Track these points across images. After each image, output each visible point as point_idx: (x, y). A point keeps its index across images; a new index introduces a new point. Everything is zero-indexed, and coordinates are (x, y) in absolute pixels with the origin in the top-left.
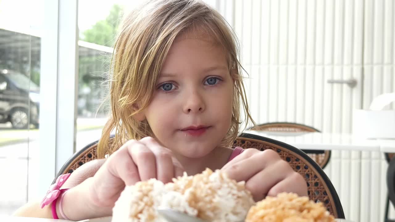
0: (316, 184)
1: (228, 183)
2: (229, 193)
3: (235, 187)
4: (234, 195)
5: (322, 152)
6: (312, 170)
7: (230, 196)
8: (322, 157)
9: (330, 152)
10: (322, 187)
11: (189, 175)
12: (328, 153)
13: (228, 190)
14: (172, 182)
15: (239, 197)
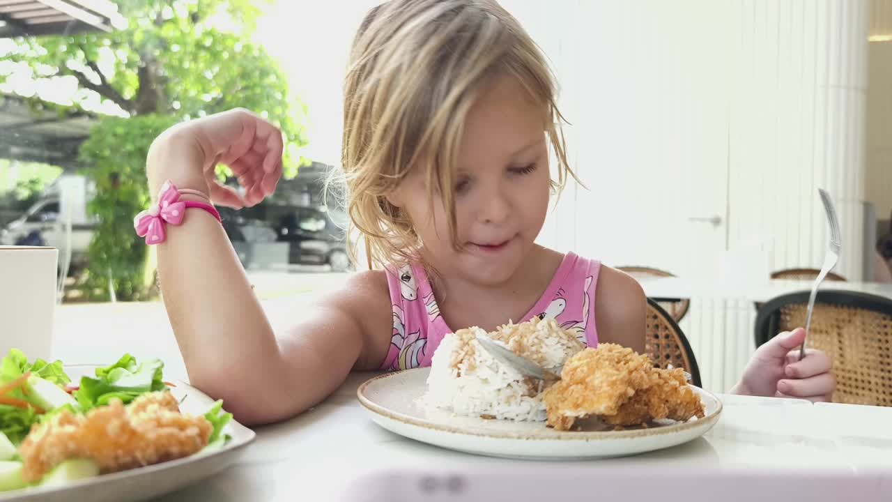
0: (667, 337)
1: (557, 332)
2: (558, 342)
3: (565, 337)
4: (563, 345)
5: (678, 300)
6: (661, 320)
7: (559, 345)
8: (679, 306)
9: (688, 302)
10: (673, 339)
11: (514, 323)
12: (685, 303)
13: (557, 339)
14: (497, 331)
15: (568, 347)
